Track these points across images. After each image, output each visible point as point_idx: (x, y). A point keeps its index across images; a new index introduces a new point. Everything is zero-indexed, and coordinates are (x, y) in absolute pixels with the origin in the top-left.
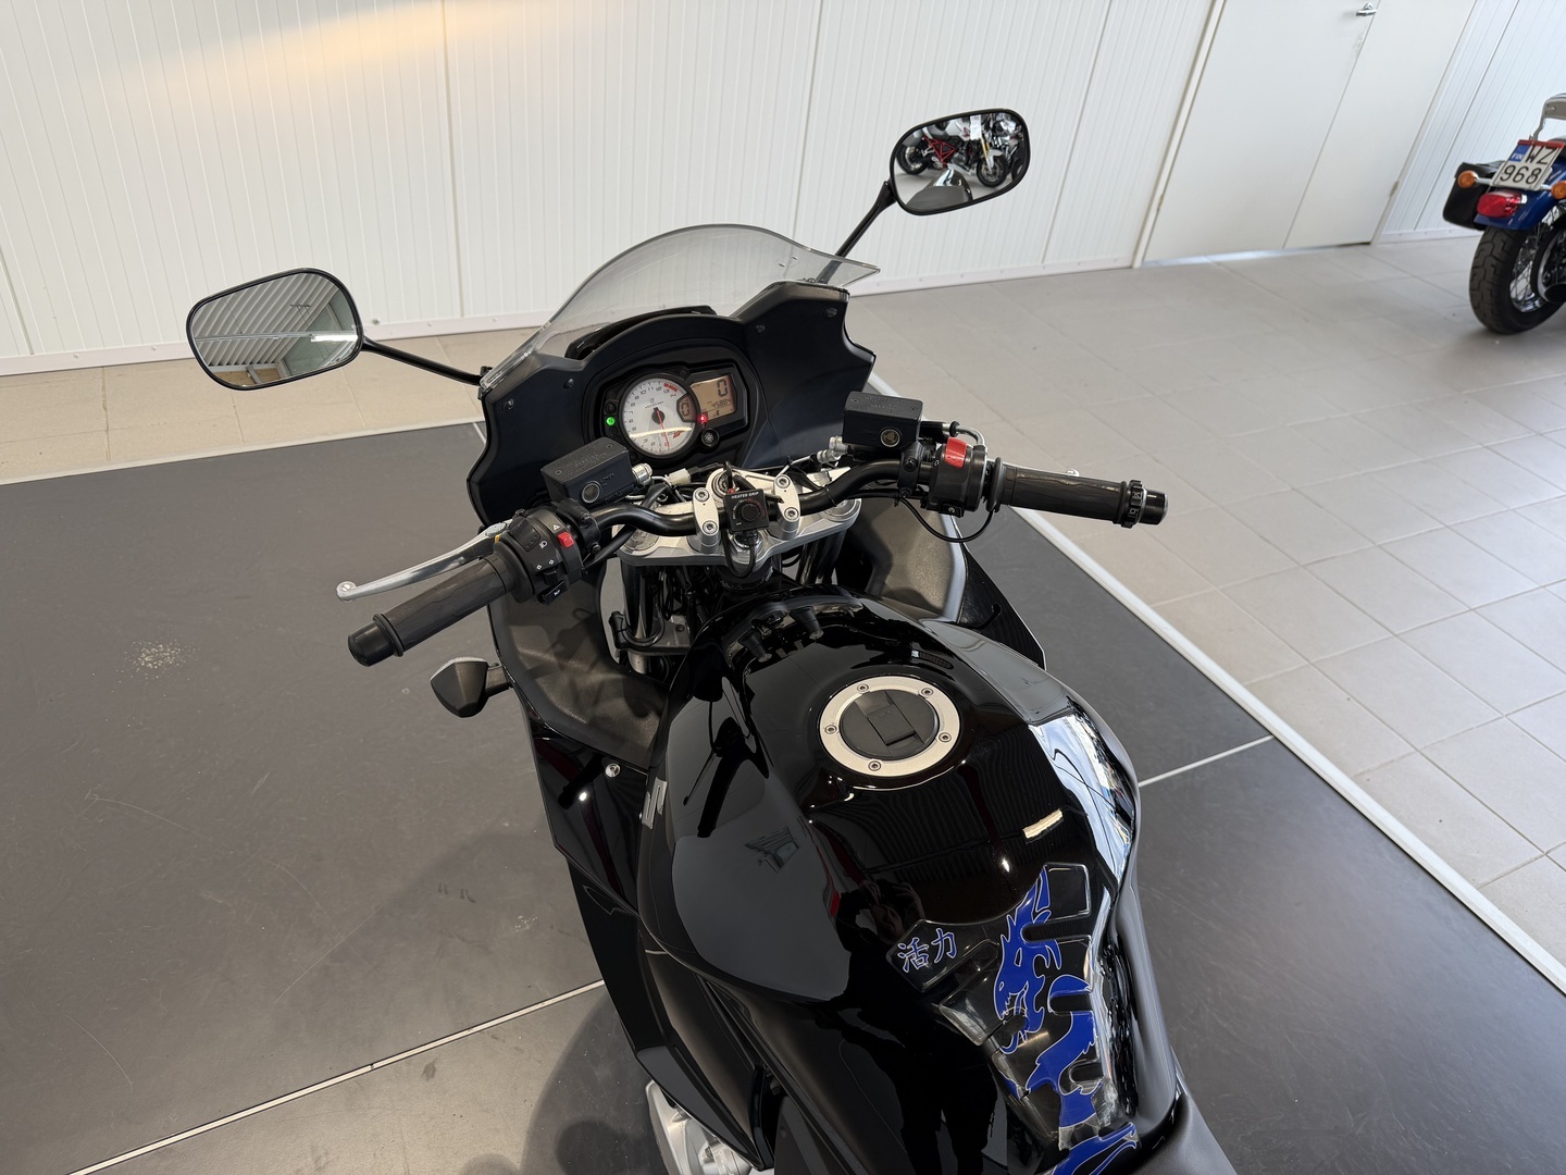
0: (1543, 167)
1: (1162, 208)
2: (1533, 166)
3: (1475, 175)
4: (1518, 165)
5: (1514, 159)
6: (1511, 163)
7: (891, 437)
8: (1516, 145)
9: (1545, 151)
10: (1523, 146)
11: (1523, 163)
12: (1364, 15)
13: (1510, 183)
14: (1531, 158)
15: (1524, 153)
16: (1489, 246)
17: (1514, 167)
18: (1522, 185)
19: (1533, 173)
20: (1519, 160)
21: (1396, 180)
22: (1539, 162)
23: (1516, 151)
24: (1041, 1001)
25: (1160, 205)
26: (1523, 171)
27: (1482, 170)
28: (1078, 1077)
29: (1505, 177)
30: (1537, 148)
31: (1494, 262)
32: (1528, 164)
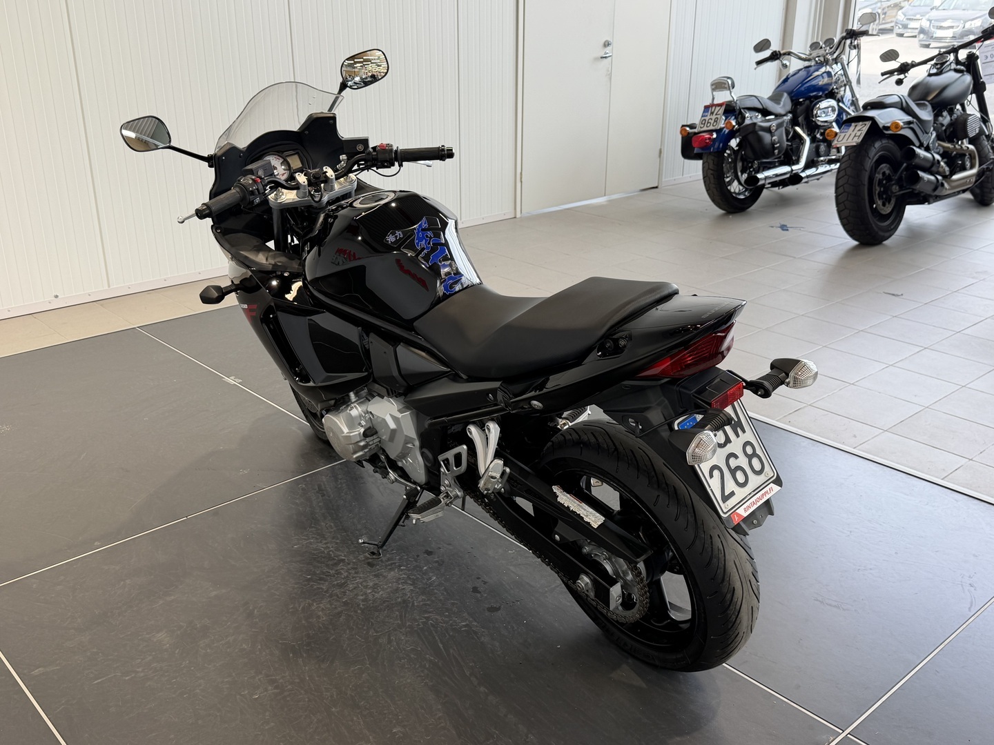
0: (719, 116)
1: (523, 180)
2: (714, 117)
3: (688, 129)
4: (707, 118)
5: (704, 116)
6: (703, 118)
7: (360, 147)
8: (703, 109)
9: (718, 108)
10: (707, 108)
11: (709, 117)
12: (606, 57)
13: (705, 129)
14: (712, 113)
15: (708, 112)
16: (706, 164)
17: (705, 120)
18: (711, 128)
19: (715, 121)
20: (707, 116)
21: (659, 148)
22: (716, 114)
23: (704, 112)
24: (429, 243)
25: (521, 178)
26: (710, 121)
27: (692, 126)
28: (444, 260)
29: (702, 126)
30: (714, 108)
31: (712, 172)
32: (711, 117)
